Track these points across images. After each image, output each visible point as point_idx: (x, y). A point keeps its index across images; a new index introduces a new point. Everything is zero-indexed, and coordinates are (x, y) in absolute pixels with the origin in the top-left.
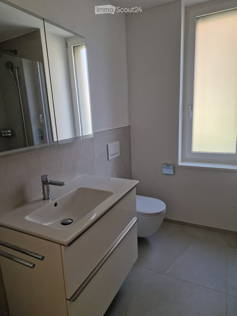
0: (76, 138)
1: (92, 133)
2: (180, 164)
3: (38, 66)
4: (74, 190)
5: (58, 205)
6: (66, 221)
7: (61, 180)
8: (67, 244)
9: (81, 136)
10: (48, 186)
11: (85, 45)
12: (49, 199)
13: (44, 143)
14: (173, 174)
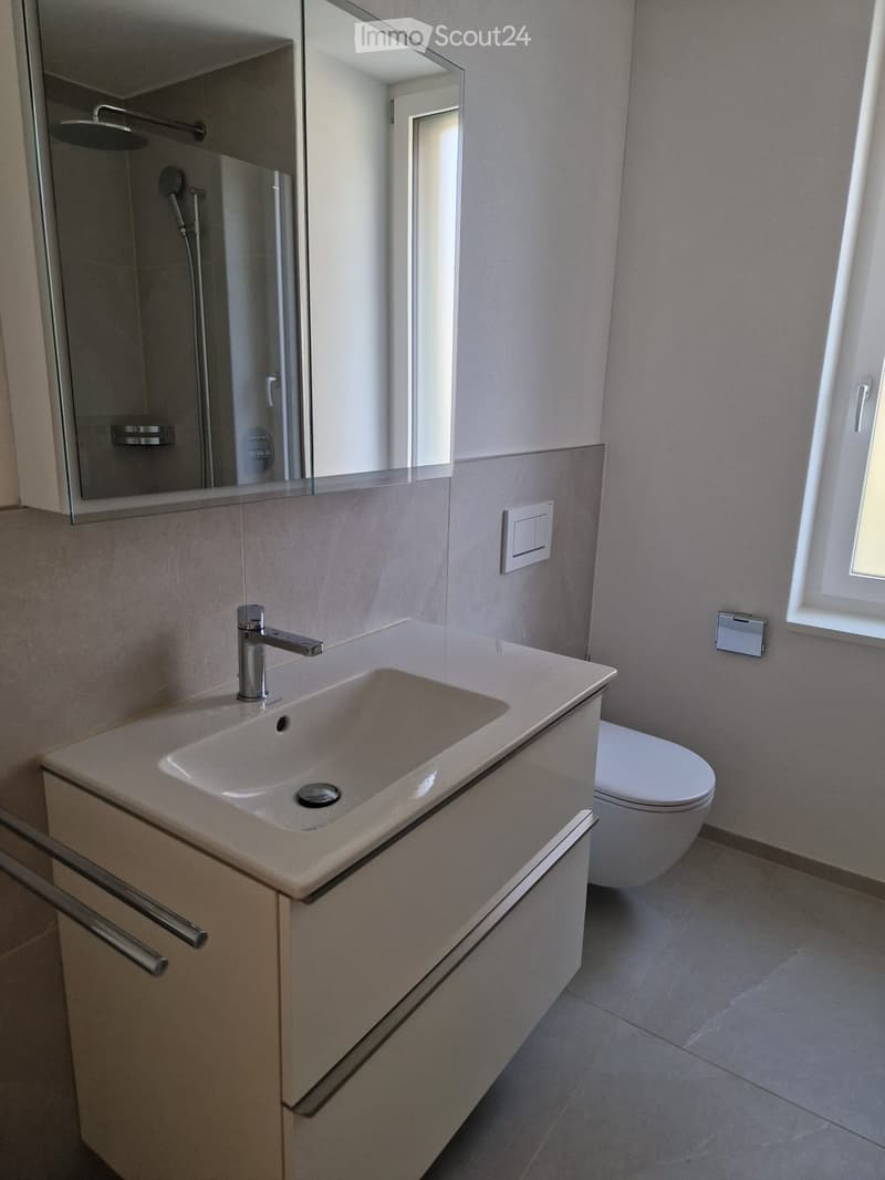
0: (388, 475)
1: (448, 462)
2: (794, 616)
3: (277, 188)
4: (359, 675)
5: (292, 727)
6: (317, 792)
7: (312, 634)
8: (305, 895)
9: (409, 466)
10: (262, 650)
11: (457, 114)
12: (259, 698)
13: (272, 479)
14: (759, 654)
